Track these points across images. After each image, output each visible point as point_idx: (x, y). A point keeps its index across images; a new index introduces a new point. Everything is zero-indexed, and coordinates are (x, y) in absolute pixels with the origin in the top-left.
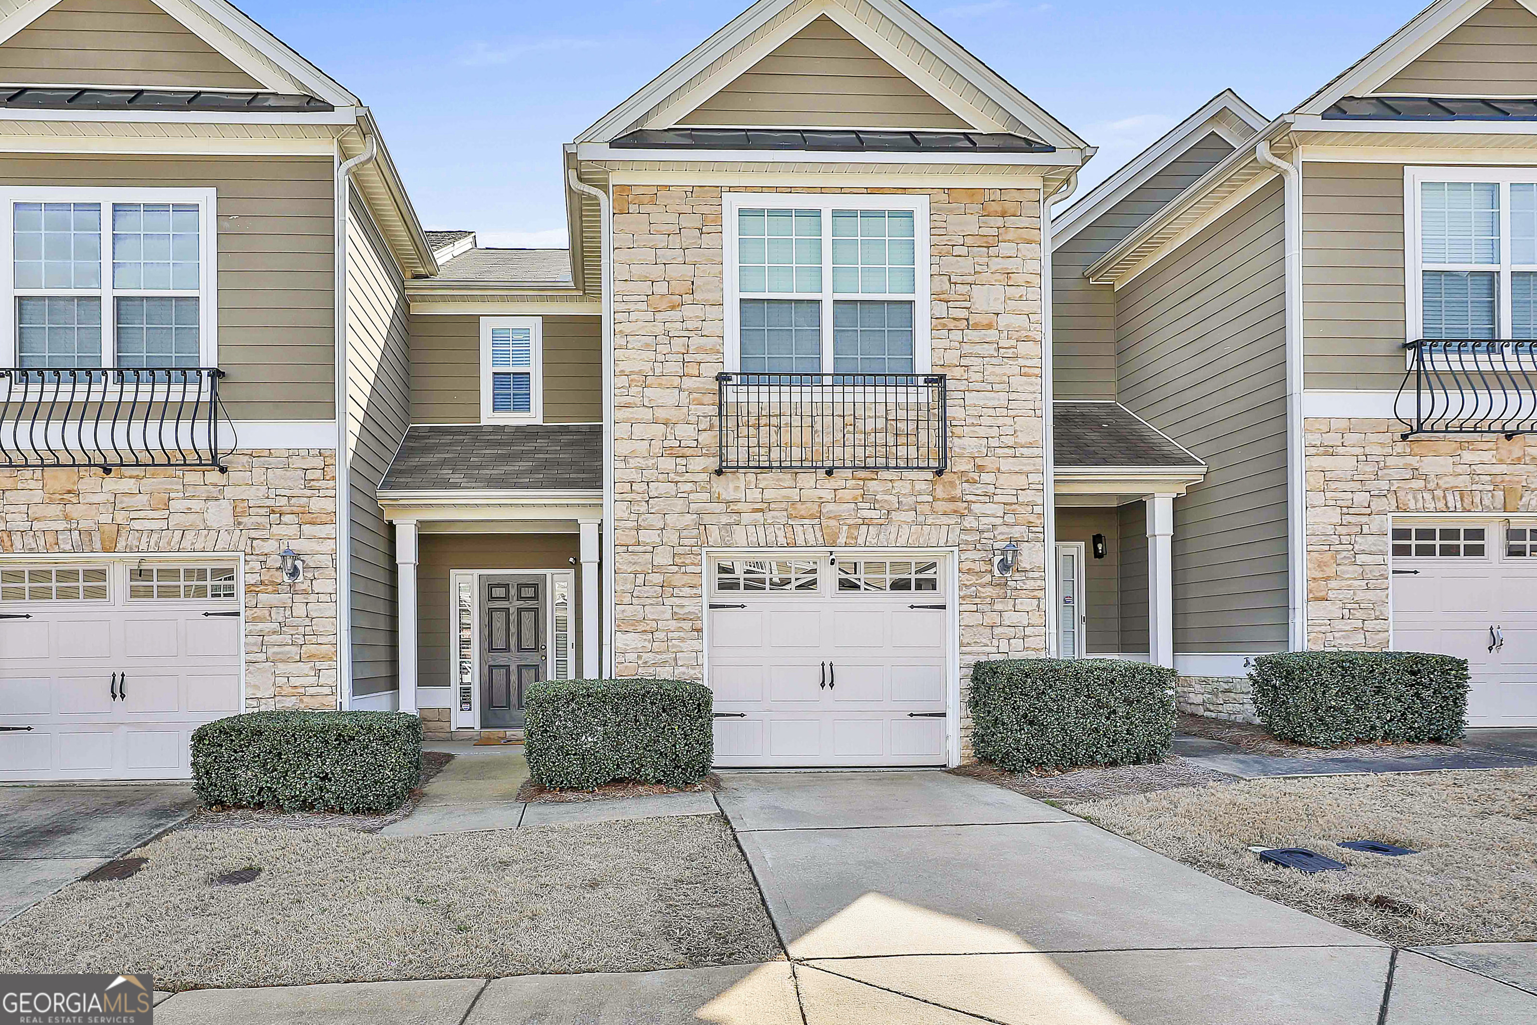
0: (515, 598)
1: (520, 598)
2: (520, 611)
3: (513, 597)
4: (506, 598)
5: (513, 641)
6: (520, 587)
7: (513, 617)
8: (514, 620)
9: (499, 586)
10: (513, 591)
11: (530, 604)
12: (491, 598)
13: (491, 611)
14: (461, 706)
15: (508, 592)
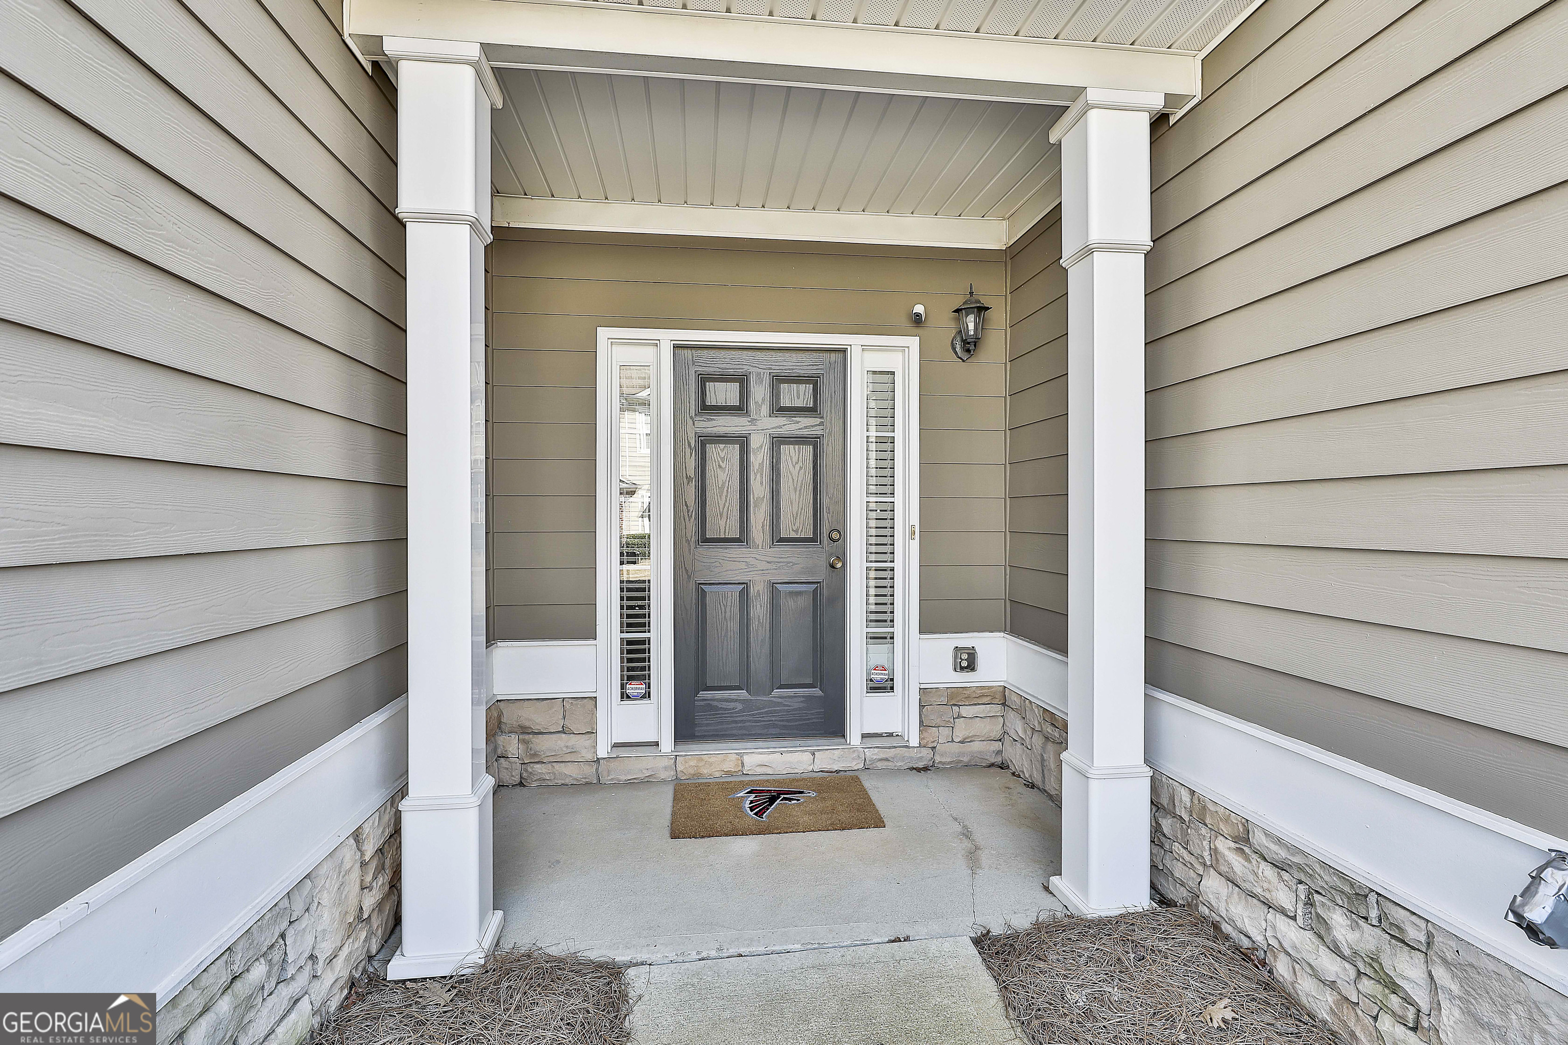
0: (765, 410)
1: (779, 410)
2: (778, 442)
3: (759, 406)
4: (741, 409)
5: (759, 517)
6: (778, 380)
7: (759, 458)
8: (761, 465)
9: (724, 378)
10: (759, 393)
11: (803, 425)
12: (705, 408)
13: (704, 441)
14: (623, 687)
15: (744, 394)
